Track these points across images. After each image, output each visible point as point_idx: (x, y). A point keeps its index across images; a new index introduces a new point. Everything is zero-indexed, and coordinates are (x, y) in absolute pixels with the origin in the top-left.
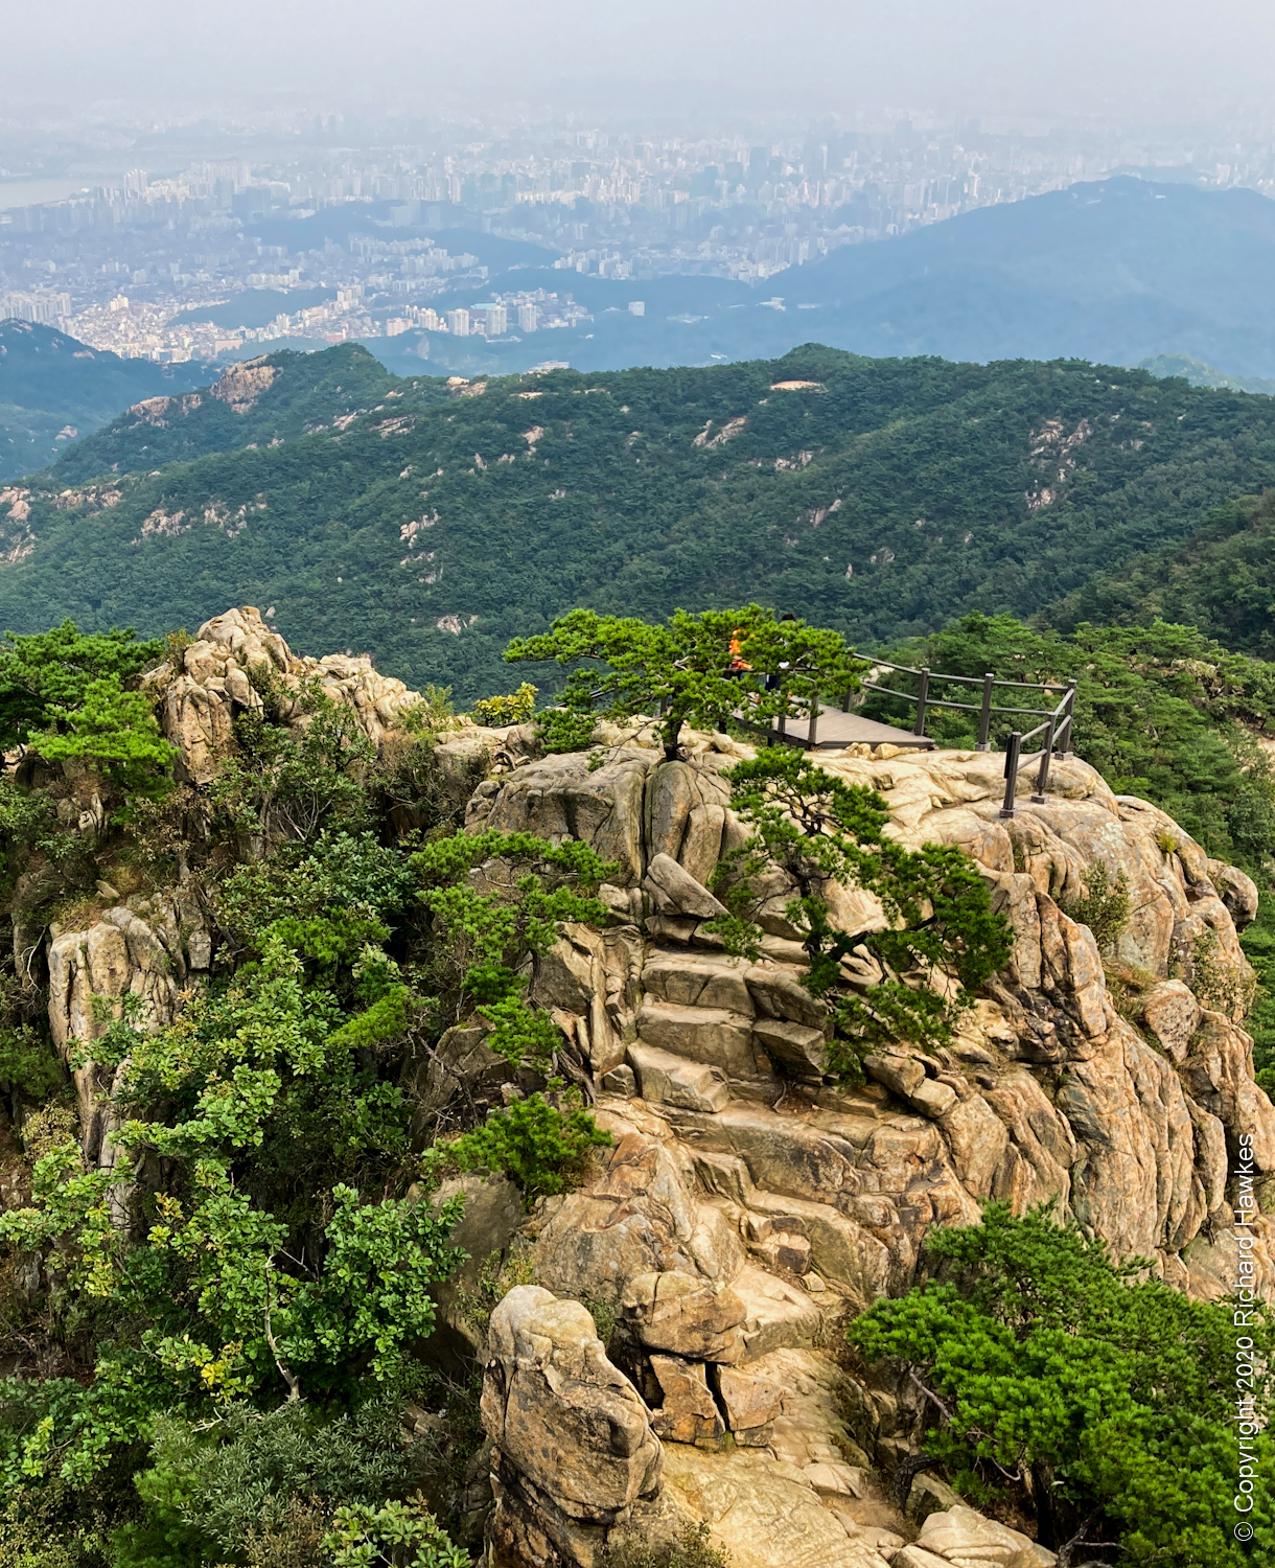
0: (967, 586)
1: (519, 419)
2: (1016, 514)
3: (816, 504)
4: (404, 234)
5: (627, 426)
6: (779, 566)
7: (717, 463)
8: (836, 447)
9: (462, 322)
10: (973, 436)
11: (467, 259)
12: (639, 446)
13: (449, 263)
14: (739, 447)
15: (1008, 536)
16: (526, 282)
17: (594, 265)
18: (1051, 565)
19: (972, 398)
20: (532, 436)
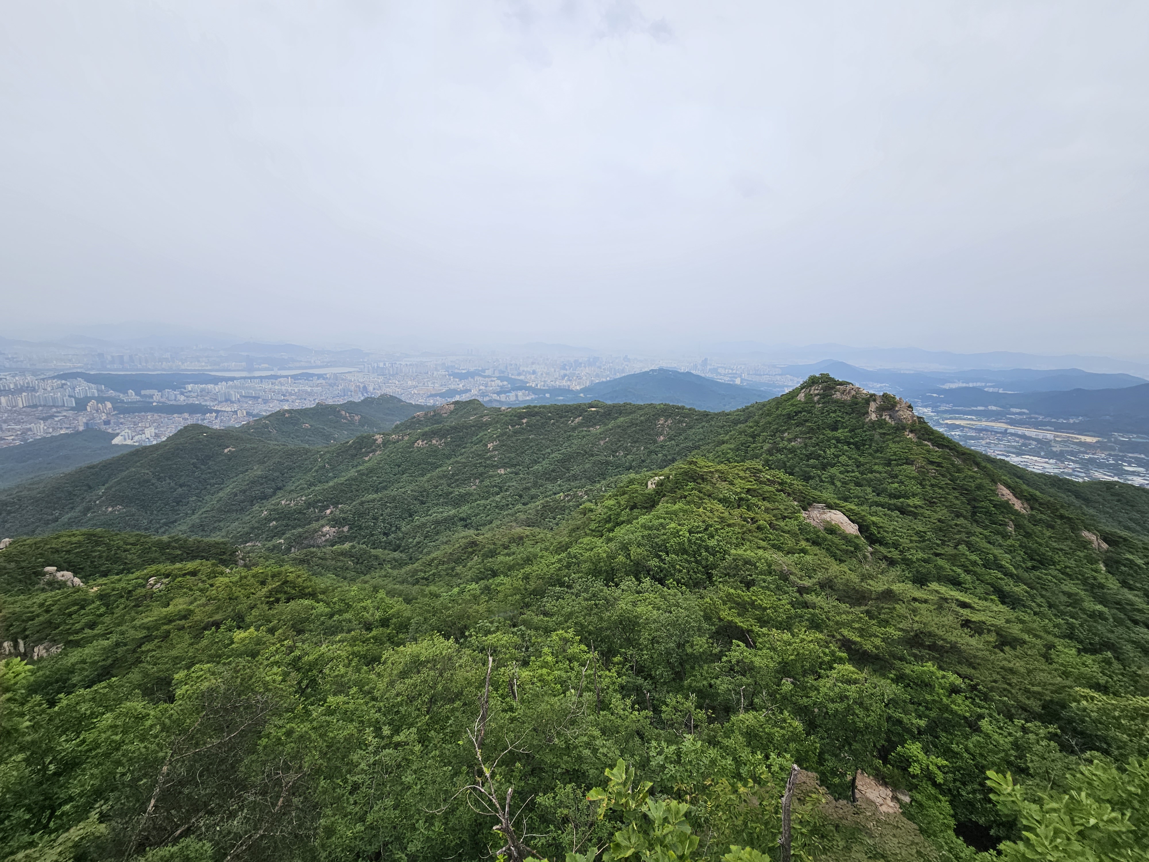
0: (643, 461)
1: (521, 416)
2: (655, 442)
3: (601, 439)
4: (489, 377)
5: (550, 418)
6: (592, 455)
7: (574, 429)
8: (606, 425)
9: (503, 398)
10: (642, 422)
11: (505, 383)
12: (554, 424)
13: (501, 384)
14: (580, 425)
15: (652, 448)
16: (520, 388)
17: (537, 385)
18: (665, 455)
19: (641, 412)
20: (525, 421)
